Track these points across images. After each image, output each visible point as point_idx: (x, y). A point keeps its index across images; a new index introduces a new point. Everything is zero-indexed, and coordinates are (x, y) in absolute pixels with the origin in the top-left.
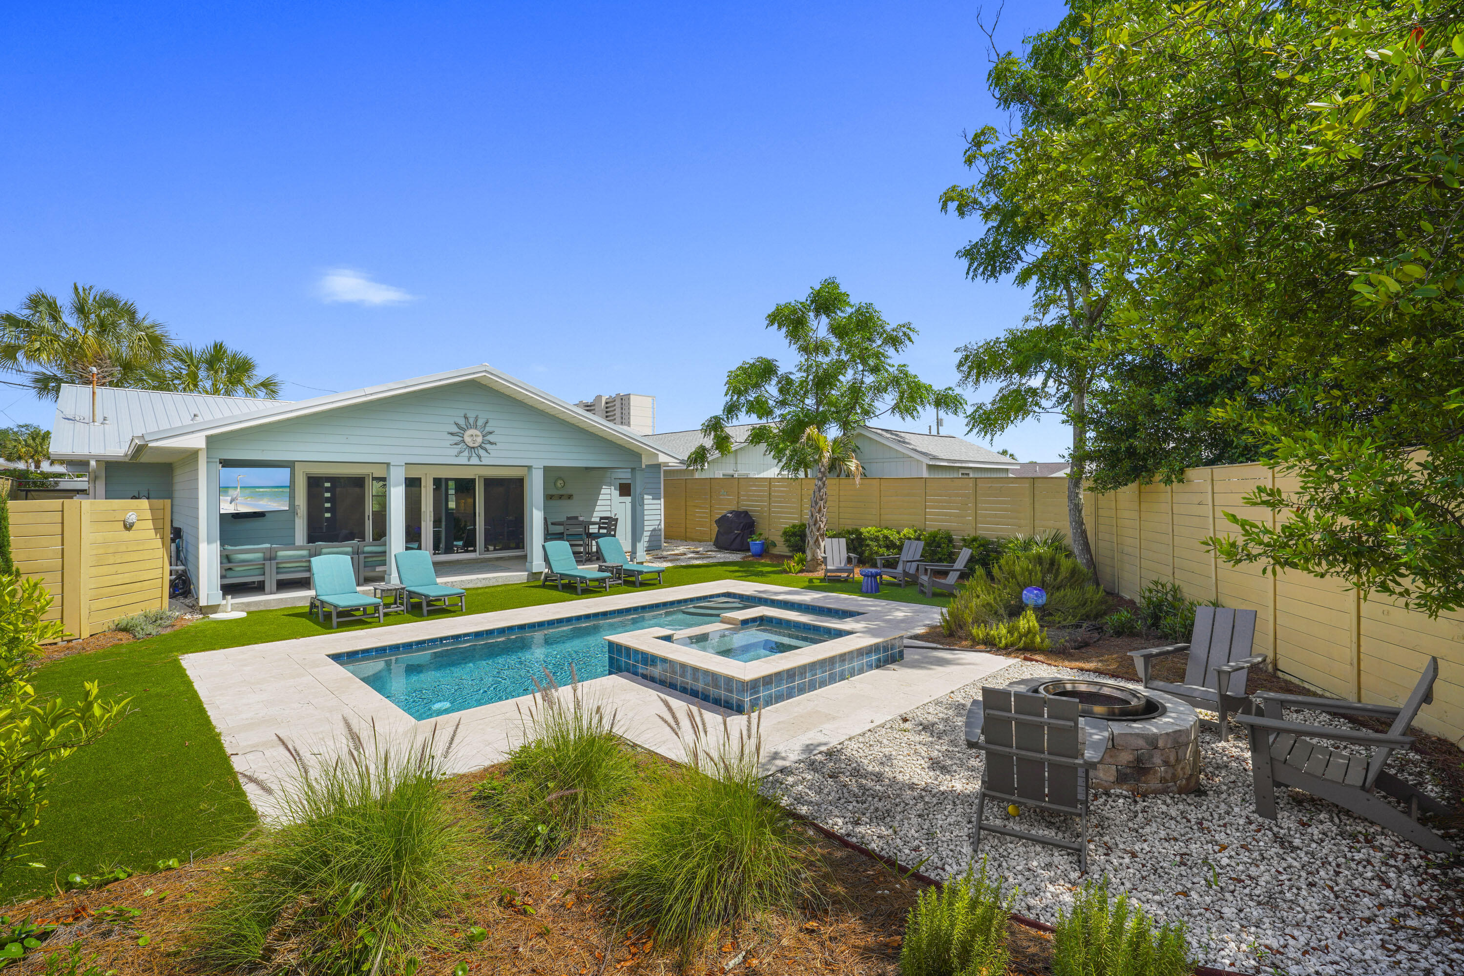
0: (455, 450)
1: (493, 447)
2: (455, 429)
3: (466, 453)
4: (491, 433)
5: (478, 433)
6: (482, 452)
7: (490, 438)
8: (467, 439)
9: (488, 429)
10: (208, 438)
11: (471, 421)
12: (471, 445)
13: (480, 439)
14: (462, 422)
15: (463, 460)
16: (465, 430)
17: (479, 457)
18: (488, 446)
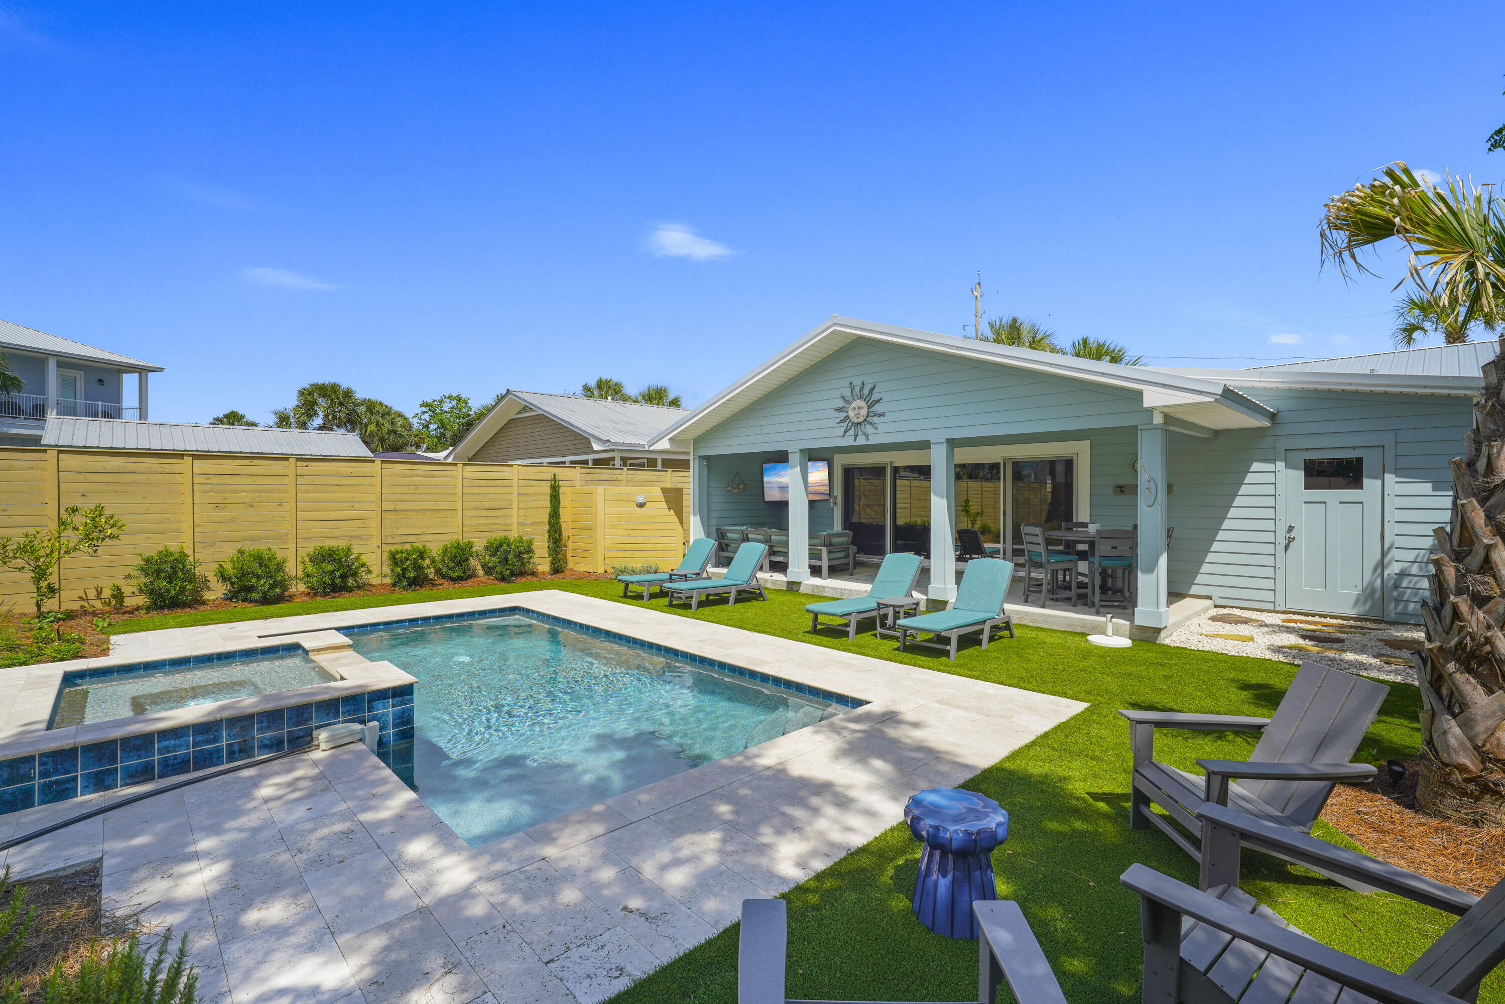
0: (840, 431)
1: (881, 419)
2: (841, 404)
3: (852, 432)
4: (878, 401)
5: (861, 403)
6: (869, 429)
7: (878, 408)
8: (852, 414)
9: (875, 397)
10: (670, 440)
11: (857, 389)
12: (856, 420)
13: (864, 412)
14: (847, 393)
15: (848, 441)
16: (848, 402)
17: (867, 436)
18: (876, 420)
